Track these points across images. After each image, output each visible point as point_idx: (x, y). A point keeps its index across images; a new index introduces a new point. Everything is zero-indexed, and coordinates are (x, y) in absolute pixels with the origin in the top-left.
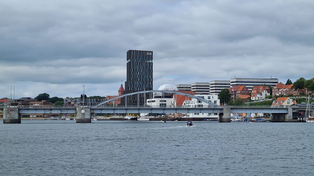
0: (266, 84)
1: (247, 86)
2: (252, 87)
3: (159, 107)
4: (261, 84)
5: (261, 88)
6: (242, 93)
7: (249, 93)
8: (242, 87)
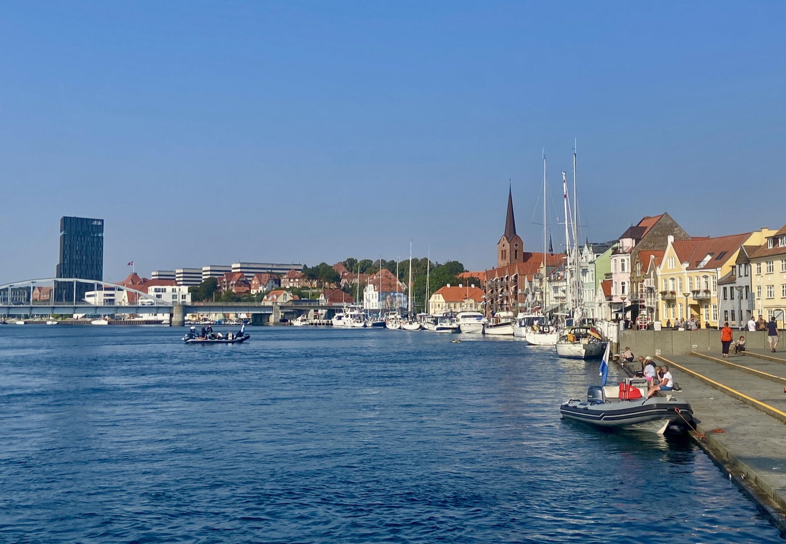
0: (273, 271)
1: (245, 274)
2: (253, 275)
3: (102, 305)
4: (265, 271)
5: (266, 277)
6: (238, 284)
7: (247, 284)
8: (238, 276)
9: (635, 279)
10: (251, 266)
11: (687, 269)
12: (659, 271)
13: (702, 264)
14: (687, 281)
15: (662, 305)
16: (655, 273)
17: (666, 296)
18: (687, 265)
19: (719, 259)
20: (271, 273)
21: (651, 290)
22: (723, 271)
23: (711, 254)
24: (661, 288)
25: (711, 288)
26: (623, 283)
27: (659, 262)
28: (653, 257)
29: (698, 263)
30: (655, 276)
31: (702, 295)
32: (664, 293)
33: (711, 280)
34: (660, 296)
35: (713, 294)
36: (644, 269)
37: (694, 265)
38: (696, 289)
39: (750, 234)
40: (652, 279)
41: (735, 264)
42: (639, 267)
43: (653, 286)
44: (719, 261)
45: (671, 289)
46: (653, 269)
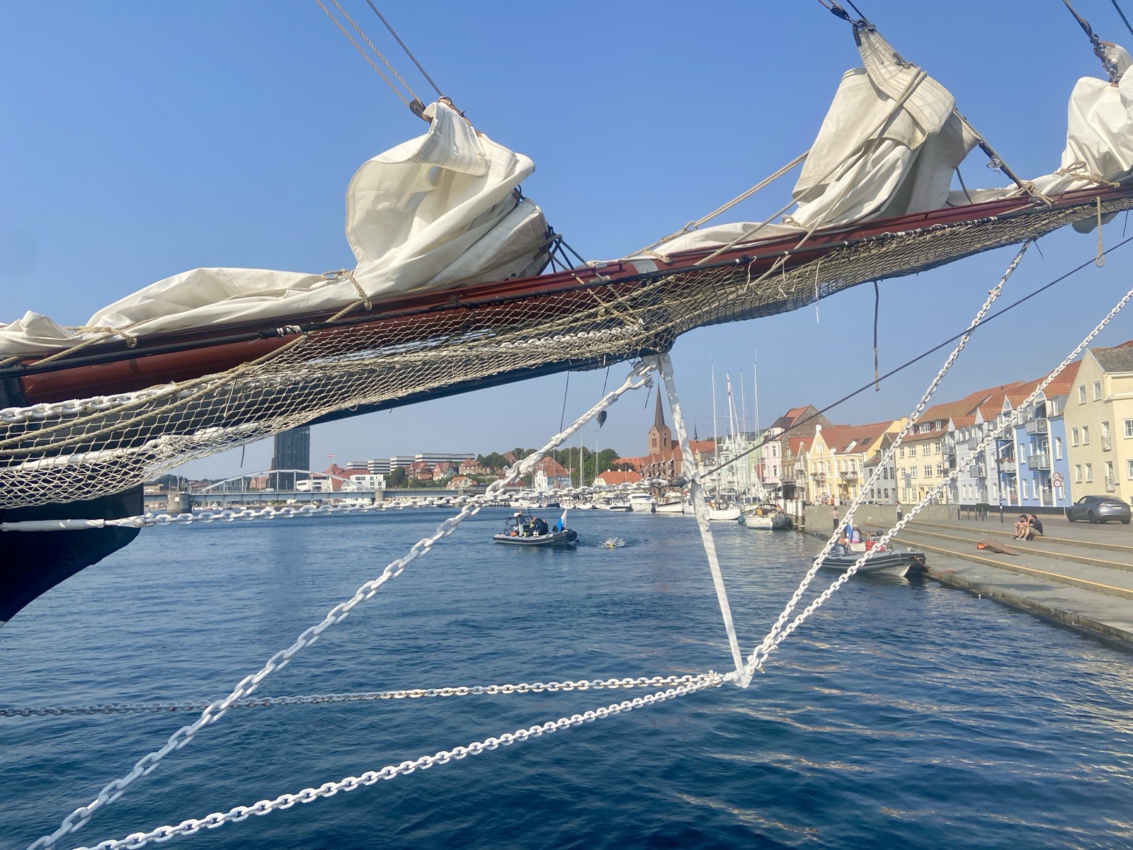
0: (452, 460)
1: (428, 464)
2: (435, 464)
3: (311, 492)
4: (445, 460)
5: (446, 466)
6: (423, 472)
7: (430, 471)
8: (423, 465)
9: (786, 463)
10: (432, 456)
11: (835, 453)
12: (808, 456)
13: (849, 449)
14: (835, 463)
15: (812, 485)
16: (805, 458)
17: (816, 477)
18: (834, 450)
19: (865, 444)
20: (451, 462)
21: (801, 472)
22: (868, 455)
23: (856, 441)
24: (811, 470)
25: (858, 469)
26: (775, 467)
27: (808, 448)
28: (802, 443)
29: (845, 448)
30: (805, 460)
31: (849, 476)
32: (815, 475)
33: (857, 463)
34: (811, 478)
35: (860, 476)
36: (794, 453)
37: (841, 450)
38: (844, 470)
39: (891, 423)
40: (802, 463)
41: (879, 449)
42: (789, 452)
43: (803, 468)
44: (864, 446)
45: (820, 471)
46: (803, 453)
